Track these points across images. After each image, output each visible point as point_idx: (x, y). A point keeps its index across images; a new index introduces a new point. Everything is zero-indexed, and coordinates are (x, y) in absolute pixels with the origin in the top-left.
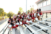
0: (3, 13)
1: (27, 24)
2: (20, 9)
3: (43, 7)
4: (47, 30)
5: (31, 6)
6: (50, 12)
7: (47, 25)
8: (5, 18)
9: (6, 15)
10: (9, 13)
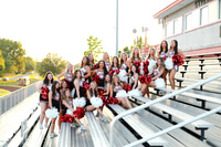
0: (21, 59)
1: (121, 104)
2: (93, 42)
3: (185, 32)
4: (203, 130)
5: (135, 31)
6: (218, 55)
7: (203, 107)
8: (28, 83)
9: (32, 69)
10: (47, 60)
